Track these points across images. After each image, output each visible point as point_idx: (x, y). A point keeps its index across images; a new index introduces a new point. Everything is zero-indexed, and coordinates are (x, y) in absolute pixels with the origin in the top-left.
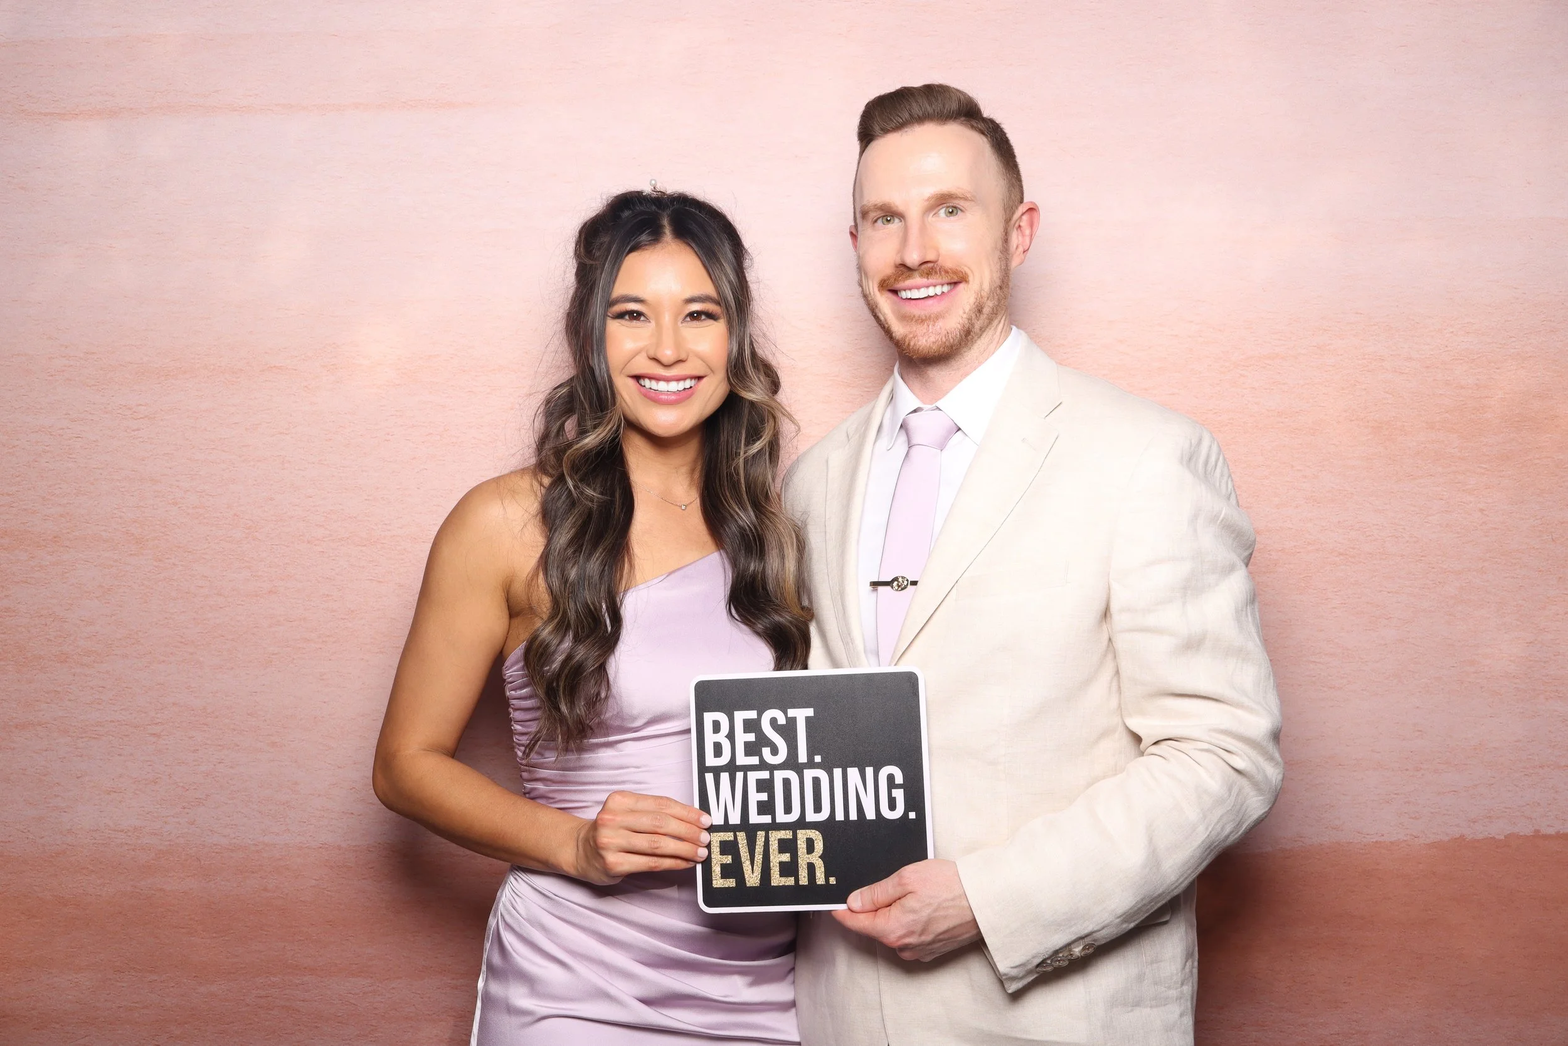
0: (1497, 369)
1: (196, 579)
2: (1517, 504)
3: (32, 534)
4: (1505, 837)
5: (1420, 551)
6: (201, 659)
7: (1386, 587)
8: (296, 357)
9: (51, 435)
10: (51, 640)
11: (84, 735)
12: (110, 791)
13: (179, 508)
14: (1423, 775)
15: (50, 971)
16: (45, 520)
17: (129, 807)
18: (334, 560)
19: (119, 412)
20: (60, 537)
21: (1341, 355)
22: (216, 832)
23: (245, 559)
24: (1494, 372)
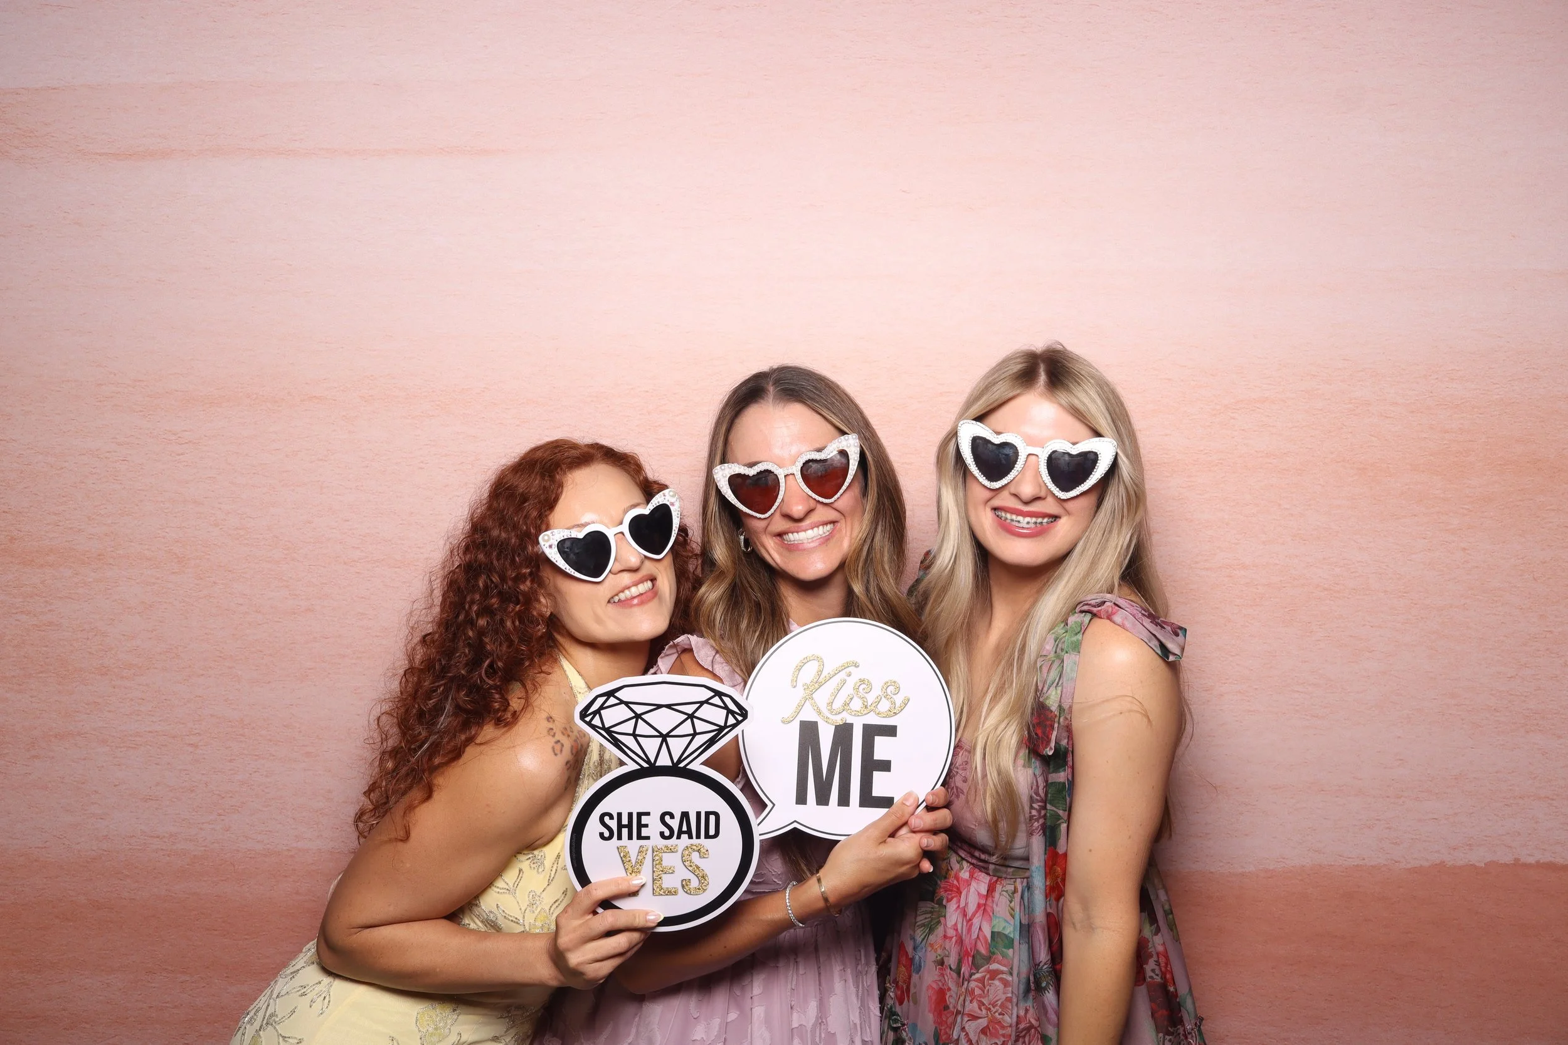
0: (1481, 414)
1: (236, 597)
2: (1499, 544)
3: (77, 551)
4: (1485, 864)
5: (1403, 587)
6: (240, 673)
7: (1369, 622)
8: (336, 388)
9: (99, 458)
10: (93, 654)
11: (122, 745)
12: (147, 799)
13: (221, 529)
14: (1403, 802)
15: (82, 972)
16: (90, 538)
17: (165, 815)
18: (369, 580)
19: (164, 437)
20: (104, 555)
21: (1329, 399)
22: (250, 838)
23: (284, 578)
24: (1478, 417)
